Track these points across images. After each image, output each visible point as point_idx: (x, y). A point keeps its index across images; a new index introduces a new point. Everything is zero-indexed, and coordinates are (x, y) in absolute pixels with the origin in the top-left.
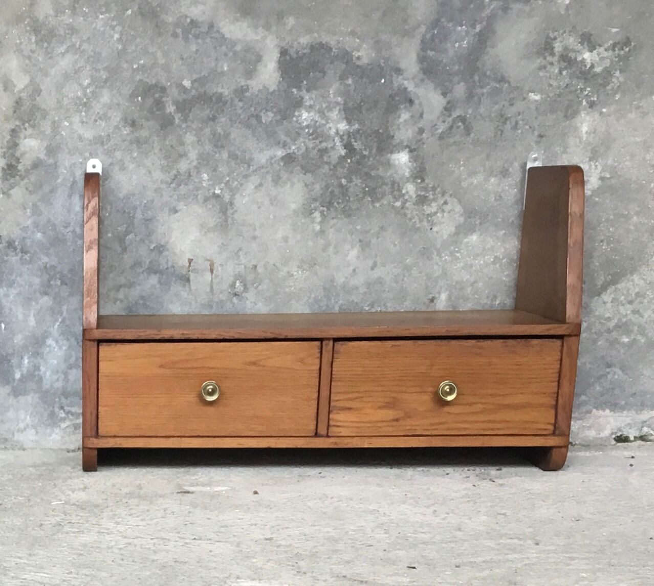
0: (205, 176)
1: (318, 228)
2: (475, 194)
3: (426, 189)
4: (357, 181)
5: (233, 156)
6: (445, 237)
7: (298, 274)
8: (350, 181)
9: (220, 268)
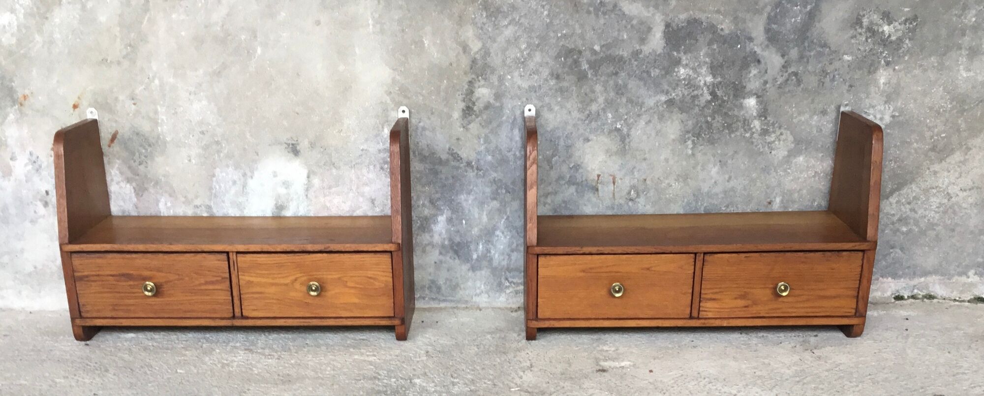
0: (610, 115)
1: (690, 152)
2: (803, 127)
3: (767, 124)
4: (719, 118)
5: (630, 101)
6: (781, 158)
7: (676, 186)
8: (714, 119)
9: (619, 181)
